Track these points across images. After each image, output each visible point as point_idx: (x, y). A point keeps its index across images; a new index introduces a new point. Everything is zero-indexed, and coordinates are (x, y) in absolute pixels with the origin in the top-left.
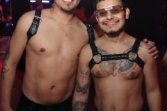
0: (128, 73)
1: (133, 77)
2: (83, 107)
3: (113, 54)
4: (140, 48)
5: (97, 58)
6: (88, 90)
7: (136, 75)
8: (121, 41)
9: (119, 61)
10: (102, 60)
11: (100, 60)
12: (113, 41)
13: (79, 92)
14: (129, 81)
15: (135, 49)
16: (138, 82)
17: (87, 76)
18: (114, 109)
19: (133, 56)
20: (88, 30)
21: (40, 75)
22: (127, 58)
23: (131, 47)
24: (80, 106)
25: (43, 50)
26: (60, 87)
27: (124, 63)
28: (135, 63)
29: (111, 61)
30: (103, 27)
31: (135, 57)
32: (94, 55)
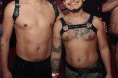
0: (87, 36)
1: (90, 39)
2: (58, 62)
3: (76, 24)
4: (93, 20)
5: (66, 28)
6: (61, 50)
7: (92, 37)
8: (80, 16)
9: (80, 29)
10: (69, 29)
11: (67, 29)
12: (75, 16)
13: (55, 52)
14: (88, 42)
15: (90, 21)
16: (93, 42)
17: (60, 41)
18: (80, 61)
19: (89, 25)
20: (53, 7)
21: (28, 42)
22: (86, 27)
23: (88, 19)
24: (56, 62)
25: (25, 26)
26: (43, 48)
27: (84, 30)
28: (91, 30)
29: (75, 29)
30: (68, 7)
31: (91, 26)
32: (63, 26)
